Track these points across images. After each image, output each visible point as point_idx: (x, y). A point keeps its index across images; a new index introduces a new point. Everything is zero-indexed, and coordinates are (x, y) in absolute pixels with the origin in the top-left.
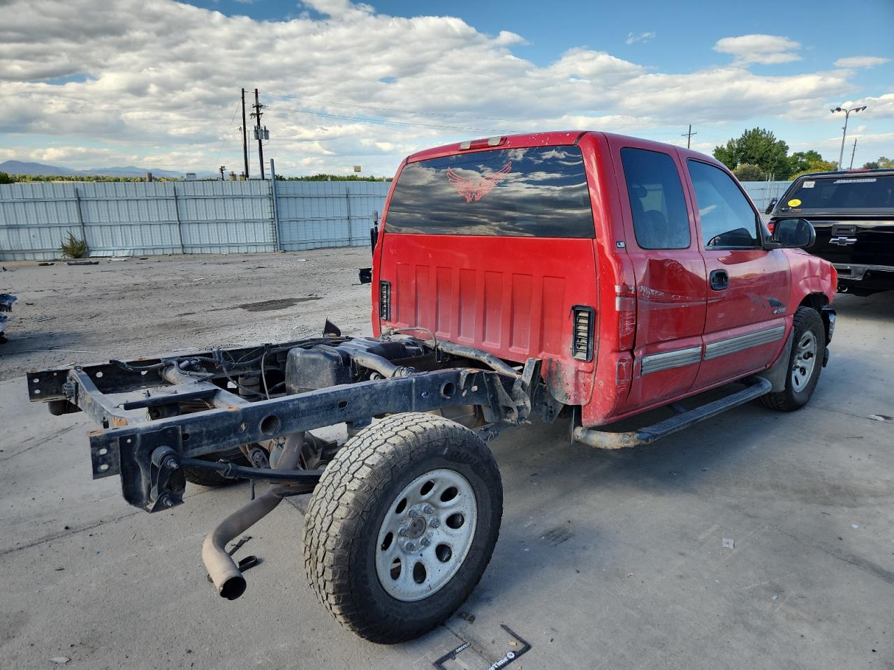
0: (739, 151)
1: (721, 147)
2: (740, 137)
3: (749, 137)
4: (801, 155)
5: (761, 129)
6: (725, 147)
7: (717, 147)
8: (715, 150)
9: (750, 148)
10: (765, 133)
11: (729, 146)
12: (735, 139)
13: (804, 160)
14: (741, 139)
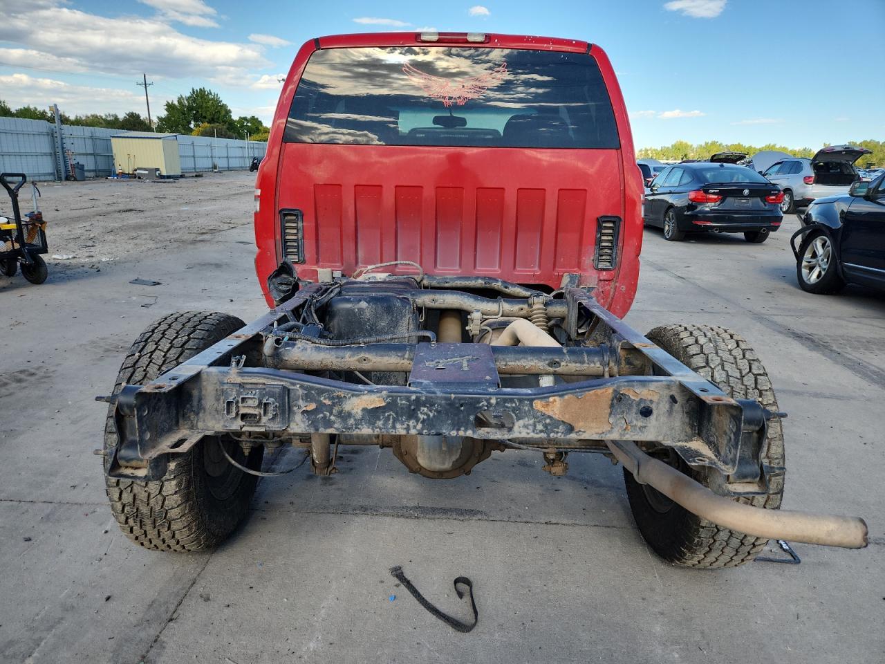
0: (190, 108)
1: (172, 103)
2: (188, 95)
3: (197, 95)
4: (245, 119)
5: (207, 89)
6: (176, 103)
7: (168, 103)
8: (166, 105)
9: (201, 107)
10: (211, 94)
11: (180, 101)
12: (184, 96)
13: (249, 124)
14: (191, 97)
